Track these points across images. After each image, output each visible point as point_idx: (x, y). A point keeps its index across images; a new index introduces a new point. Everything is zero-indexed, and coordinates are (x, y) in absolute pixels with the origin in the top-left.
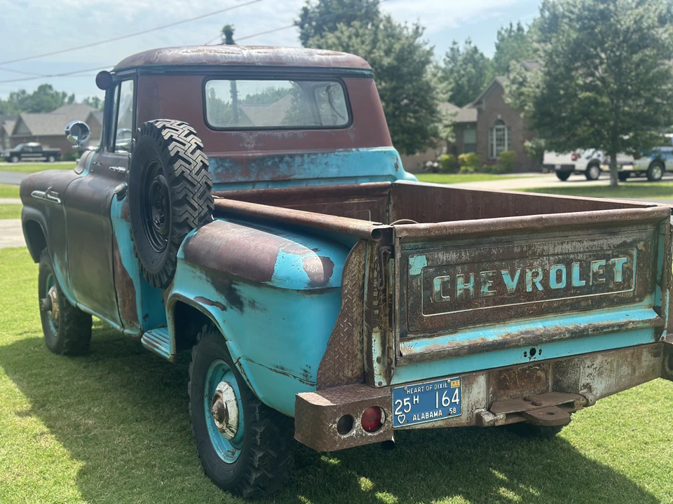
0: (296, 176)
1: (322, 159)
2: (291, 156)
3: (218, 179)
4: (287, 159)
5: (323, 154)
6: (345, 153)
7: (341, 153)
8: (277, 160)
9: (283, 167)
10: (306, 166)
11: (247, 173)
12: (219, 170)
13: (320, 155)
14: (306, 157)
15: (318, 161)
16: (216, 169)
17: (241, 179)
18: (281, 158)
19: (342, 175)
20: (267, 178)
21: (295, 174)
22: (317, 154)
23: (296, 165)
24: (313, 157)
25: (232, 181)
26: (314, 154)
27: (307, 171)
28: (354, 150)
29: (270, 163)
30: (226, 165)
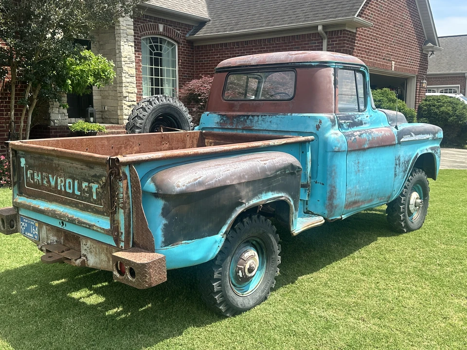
0: (254, 128)
1: (268, 118)
2: (253, 116)
3: (220, 126)
4: (250, 117)
5: (269, 116)
6: (283, 116)
7: (280, 116)
8: (246, 118)
9: (248, 122)
10: (260, 123)
11: (232, 124)
12: (222, 121)
13: (268, 116)
14: (260, 117)
15: (266, 120)
16: (221, 120)
17: (229, 127)
18: (248, 116)
19: (279, 130)
20: (240, 127)
21: (253, 126)
22: (266, 116)
23: (255, 121)
24: (264, 117)
25: (226, 127)
26: (265, 115)
27: (260, 125)
28: (289, 114)
29: (242, 119)
30: (224, 119)
